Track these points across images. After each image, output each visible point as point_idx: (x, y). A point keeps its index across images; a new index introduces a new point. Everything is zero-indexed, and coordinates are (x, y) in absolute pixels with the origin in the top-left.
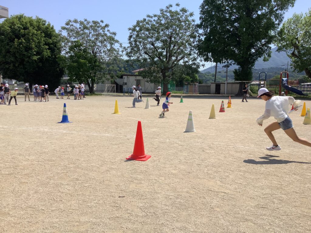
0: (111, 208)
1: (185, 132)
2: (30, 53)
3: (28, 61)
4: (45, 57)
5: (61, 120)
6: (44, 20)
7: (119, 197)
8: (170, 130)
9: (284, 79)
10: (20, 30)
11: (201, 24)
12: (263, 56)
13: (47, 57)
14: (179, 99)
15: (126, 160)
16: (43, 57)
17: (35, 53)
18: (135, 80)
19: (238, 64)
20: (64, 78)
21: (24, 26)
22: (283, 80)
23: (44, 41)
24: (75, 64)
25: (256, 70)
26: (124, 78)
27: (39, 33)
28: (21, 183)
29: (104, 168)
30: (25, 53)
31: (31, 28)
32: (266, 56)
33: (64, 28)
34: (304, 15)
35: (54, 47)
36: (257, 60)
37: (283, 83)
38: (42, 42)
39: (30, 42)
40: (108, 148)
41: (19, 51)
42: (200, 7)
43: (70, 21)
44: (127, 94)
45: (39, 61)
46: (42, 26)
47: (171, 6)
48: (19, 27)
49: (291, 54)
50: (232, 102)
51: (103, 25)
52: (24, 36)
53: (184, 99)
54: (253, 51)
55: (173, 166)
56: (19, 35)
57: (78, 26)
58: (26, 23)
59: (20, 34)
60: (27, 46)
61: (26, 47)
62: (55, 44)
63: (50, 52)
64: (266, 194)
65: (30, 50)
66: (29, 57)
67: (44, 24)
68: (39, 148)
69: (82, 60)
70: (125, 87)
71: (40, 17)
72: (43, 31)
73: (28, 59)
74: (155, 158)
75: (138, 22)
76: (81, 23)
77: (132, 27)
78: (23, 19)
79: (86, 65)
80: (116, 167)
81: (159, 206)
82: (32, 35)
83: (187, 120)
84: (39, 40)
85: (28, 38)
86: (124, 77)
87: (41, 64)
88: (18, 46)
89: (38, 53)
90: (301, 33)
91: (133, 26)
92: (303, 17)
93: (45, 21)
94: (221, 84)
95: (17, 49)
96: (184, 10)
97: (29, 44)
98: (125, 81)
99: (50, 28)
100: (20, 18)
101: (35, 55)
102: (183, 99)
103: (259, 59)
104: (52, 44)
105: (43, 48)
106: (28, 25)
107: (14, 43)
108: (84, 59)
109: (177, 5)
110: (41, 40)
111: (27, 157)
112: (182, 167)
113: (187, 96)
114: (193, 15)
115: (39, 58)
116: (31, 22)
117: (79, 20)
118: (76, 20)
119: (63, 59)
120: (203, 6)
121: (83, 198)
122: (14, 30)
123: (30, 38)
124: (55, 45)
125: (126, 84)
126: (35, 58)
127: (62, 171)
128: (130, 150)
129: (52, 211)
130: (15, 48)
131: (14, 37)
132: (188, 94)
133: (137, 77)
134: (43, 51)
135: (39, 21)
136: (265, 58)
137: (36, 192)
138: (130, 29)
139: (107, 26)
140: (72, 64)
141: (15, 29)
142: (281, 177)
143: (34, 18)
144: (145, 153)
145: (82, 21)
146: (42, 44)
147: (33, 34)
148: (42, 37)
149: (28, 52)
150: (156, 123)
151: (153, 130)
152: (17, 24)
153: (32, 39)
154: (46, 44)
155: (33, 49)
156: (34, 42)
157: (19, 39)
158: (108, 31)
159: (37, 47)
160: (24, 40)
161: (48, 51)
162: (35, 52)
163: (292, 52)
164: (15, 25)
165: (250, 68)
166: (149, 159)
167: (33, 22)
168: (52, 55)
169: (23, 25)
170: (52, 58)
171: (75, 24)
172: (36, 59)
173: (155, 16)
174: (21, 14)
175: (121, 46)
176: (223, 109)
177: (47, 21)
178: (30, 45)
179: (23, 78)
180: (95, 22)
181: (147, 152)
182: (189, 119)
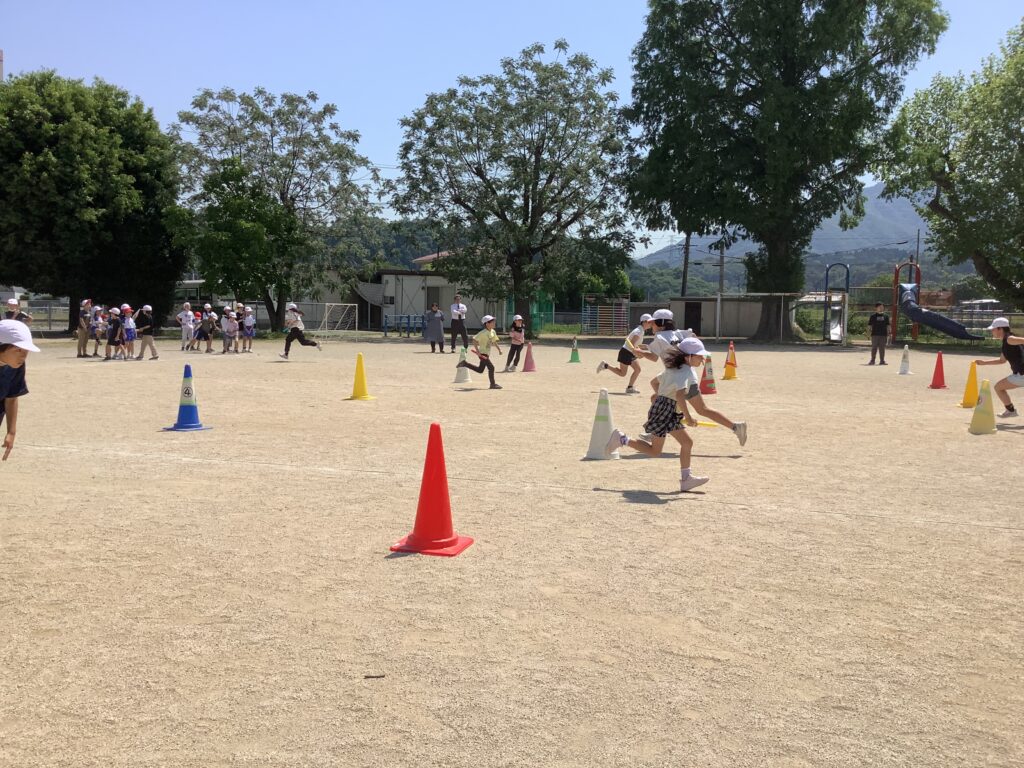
0: (339, 714)
1: (585, 460)
2: (74, 200)
3: (67, 227)
4: (123, 211)
5: (175, 420)
6: (123, 90)
7: (367, 677)
8: (538, 452)
9: (908, 286)
10: (40, 124)
11: (638, 107)
12: (838, 212)
13: (130, 211)
14: (567, 352)
15: (390, 553)
16: (116, 213)
17: (90, 199)
18: (423, 288)
19: (757, 239)
20: (187, 282)
21: (56, 110)
22: (903, 290)
23: (120, 159)
24: (223, 236)
25: (816, 256)
26: (387, 282)
27: (104, 134)
28: (37, 632)
29: (318, 581)
30: (59, 199)
31: (77, 118)
32: (850, 213)
33: (187, 118)
34: (969, 81)
35: (155, 180)
36: (818, 224)
37: (905, 300)
38: (112, 164)
39: (75, 164)
40: (330, 514)
41: (36, 193)
42: (634, 52)
43: (208, 94)
44: (395, 335)
45: (102, 224)
46: (116, 111)
47: (540, 49)
48: (38, 114)
49: (929, 205)
50: (738, 361)
51: (316, 107)
52: (53, 142)
53: (583, 353)
54: (806, 195)
55: (546, 572)
56: (40, 141)
57: (234, 109)
58: (61, 99)
59: (40, 137)
60: (65, 175)
61: (63, 181)
62: (157, 169)
63: (140, 194)
64: (850, 663)
65: (72, 189)
66: (70, 213)
67: (123, 105)
68: (101, 515)
69: (247, 220)
70: (389, 313)
71: (109, 82)
72: (118, 127)
73: (66, 218)
74: (486, 547)
75: (432, 101)
76: (246, 101)
77: (410, 116)
78: (50, 88)
79: (260, 241)
80: (356, 576)
81: (500, 705)
82: (81, 141)
83: (592, 419)
84: (103, 157)
85: (68, 150)
86: (385, 277)
87: (109, 234)
88: (33, 174)
89: (100, 200)
90: (959, 138)
91: (416, 111)
92: (964, 88)
93: (124, 95)
94: (704, 304)
95: (30, 185)
96: (582, 63)
97: (69, 170)
98: (390, 291)
99: (142, 118)
100: (42, 83)
101: (89, 204)
102: (579, 350)
103: (825, 221)
104: (146, 169)
105: (118, 182)
106: (69, 106)
107: (21, 165)
108: (253, 221)
109: (561, 46)
110: (112, 156)
111: (59, 545)
112: (576, 575)
113: (594, 340)
114: (612, 80)
115: (103, 214)
116: (78, 97)
117: (238, 93)
118: (228, 93)
119: (184, 220)
120: (641, 53)
121: (245, 681)
122: (21, 122)
123: (75, 148)
124: (159, 173)
125: (392, 301)
126: (91, 215)
127: (177, 592)
128: (405, 520)
129: (141, 725)
130: (24, 181)
131: (20, 144)
132: (596, 334)
133: (429, 277)
134: (117, 193)
135: (104, 92)
136: (844, 217)
137: (86, 664)
138: (405, 123)
139: (329, 110)
140: (214, 234)
141: (24, 119)
142: (901, 606)
143: (88, 83)
144: (454, 530)
145: (247, 95)
146: (113, 170)
147: (85, 136)
148: (113, 145)
149: (67, 197)
150: (490, 431)
151: (481, 453)
152: (32, 103)
153: (82, 154)
154: (127, 169)
155: (85, 185)
156: (87, 162)
157: (38, 152)
158: (334, 127)
159: (99, 181)
160: (54, 155)
161: (135, 193)
162: (90, 195)
163: (931, 199)
164: (24, 106)
165: (796, 250)
166: (467, 551)
167: (83, 96)
168: (146, 207)
169: (50, 107)
170: (146, 217)
171: (224, 105)
172: (94, 218)
173: (487, 80)
174: (45, 71)
175: (376, 178)
176: (708, 385)
177: (130, 94)
178: (72, 172)
179: (49, 280)
180: (291, 100)
181: (459, 525)
182: (598, 418)
